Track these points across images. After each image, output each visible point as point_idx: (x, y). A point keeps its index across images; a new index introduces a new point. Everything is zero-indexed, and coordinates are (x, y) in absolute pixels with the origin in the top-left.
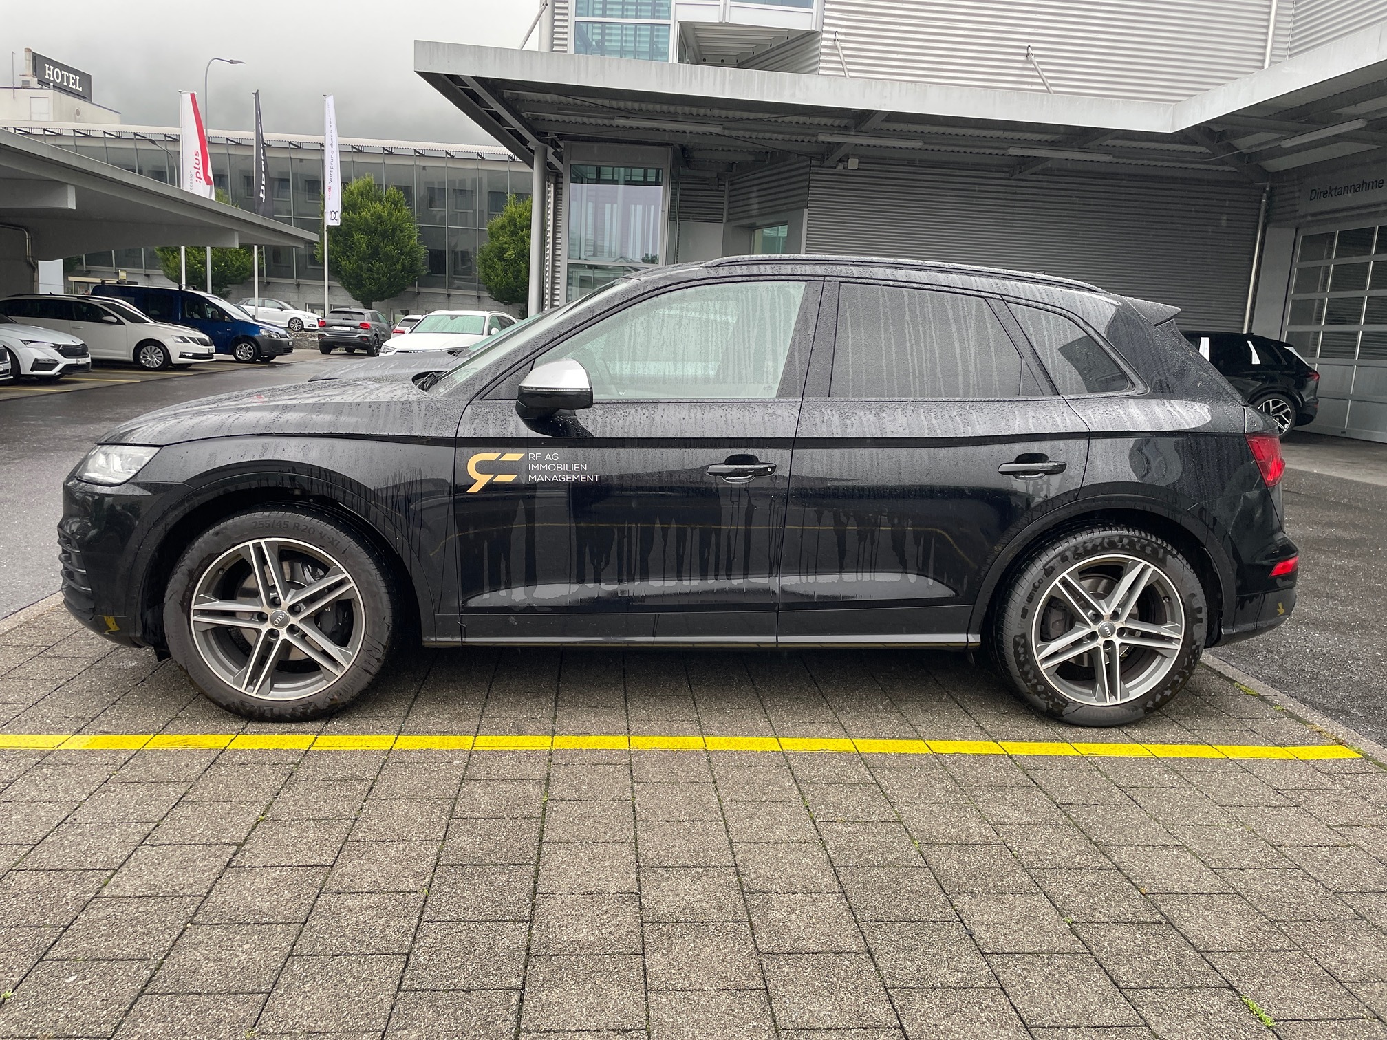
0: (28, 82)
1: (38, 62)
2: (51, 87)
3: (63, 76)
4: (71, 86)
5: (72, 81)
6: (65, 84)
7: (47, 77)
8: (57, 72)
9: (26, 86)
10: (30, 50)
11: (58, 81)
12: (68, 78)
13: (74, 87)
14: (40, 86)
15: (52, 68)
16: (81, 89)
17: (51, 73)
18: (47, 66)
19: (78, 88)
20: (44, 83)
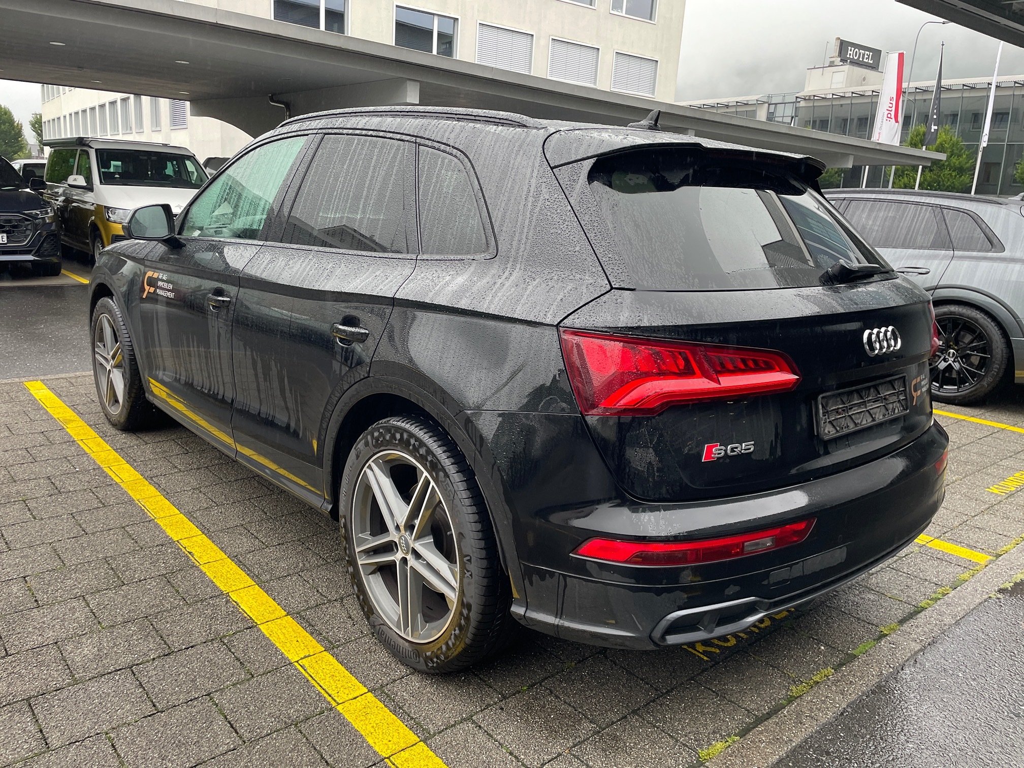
0: (833, 62)
1: (844, 45)
2: (848, 63)
3: (860, 54)
4: (865, 60)
5: (866, 56)
6: (861, 59)
7: (848, 56)
8: (856, 52)
9: (832, 65)
10: (839, 38)
11: (856, 58)
12: (864, 55)
13: (867, 61)
14: (842, 63)
15: (853, 49)
16: (872, 62)
17: (852, 53)
18: (850, 48)
19: (870, 61)
20: (844, 60)
